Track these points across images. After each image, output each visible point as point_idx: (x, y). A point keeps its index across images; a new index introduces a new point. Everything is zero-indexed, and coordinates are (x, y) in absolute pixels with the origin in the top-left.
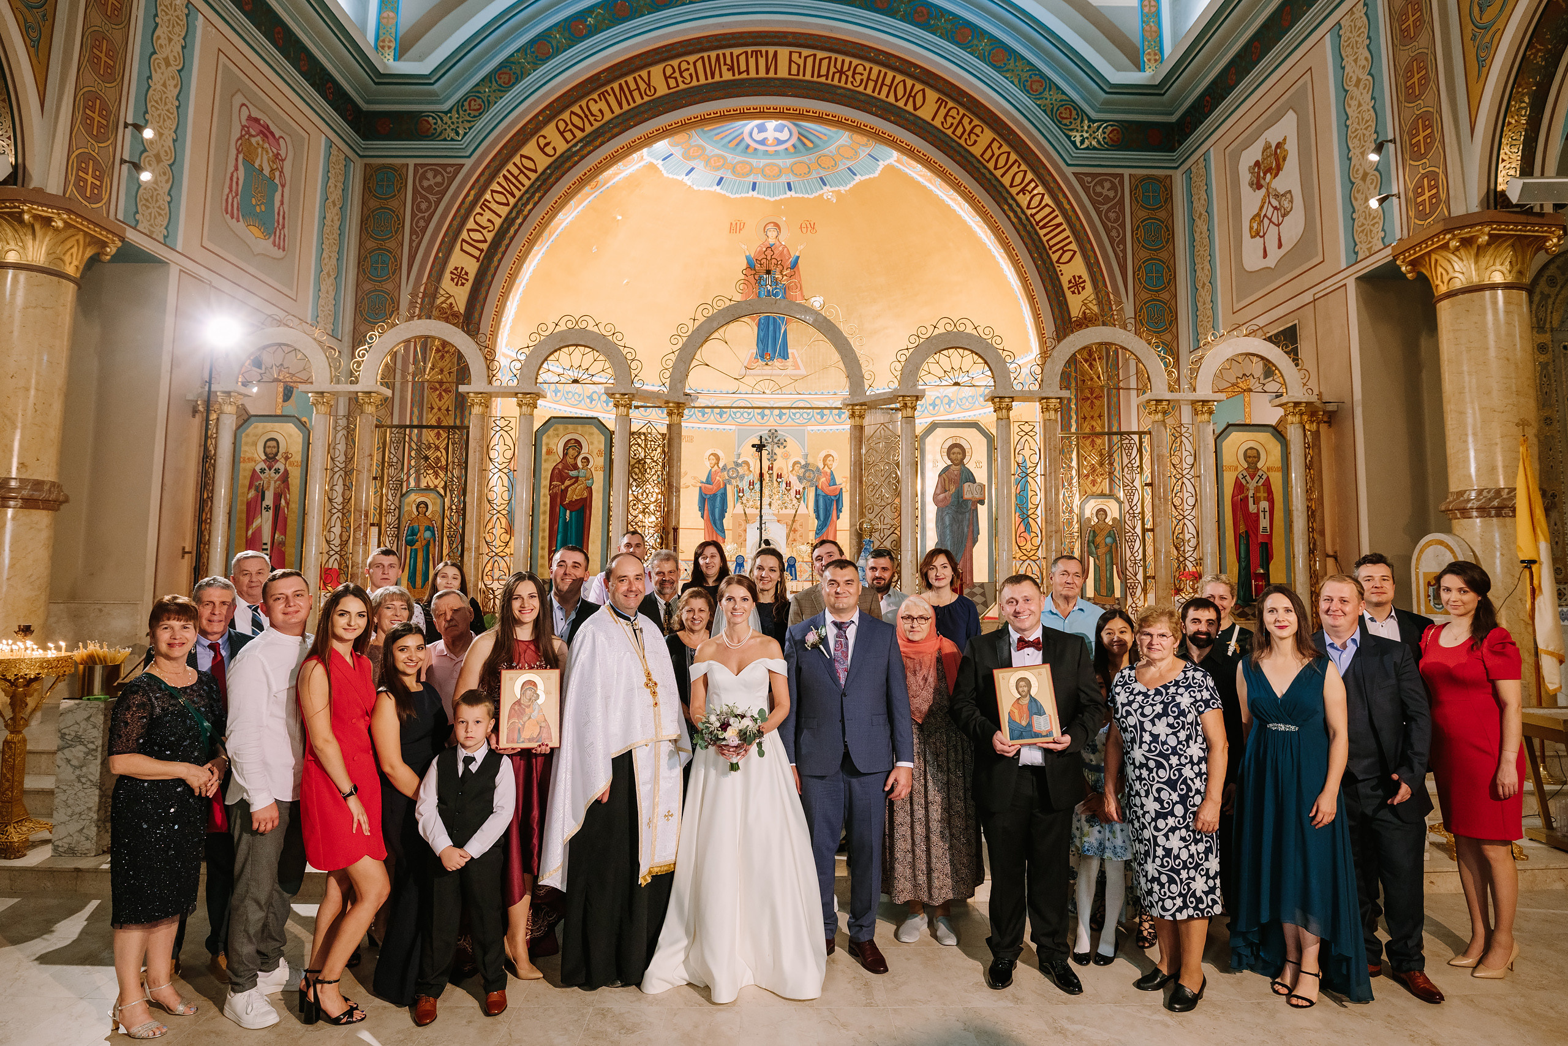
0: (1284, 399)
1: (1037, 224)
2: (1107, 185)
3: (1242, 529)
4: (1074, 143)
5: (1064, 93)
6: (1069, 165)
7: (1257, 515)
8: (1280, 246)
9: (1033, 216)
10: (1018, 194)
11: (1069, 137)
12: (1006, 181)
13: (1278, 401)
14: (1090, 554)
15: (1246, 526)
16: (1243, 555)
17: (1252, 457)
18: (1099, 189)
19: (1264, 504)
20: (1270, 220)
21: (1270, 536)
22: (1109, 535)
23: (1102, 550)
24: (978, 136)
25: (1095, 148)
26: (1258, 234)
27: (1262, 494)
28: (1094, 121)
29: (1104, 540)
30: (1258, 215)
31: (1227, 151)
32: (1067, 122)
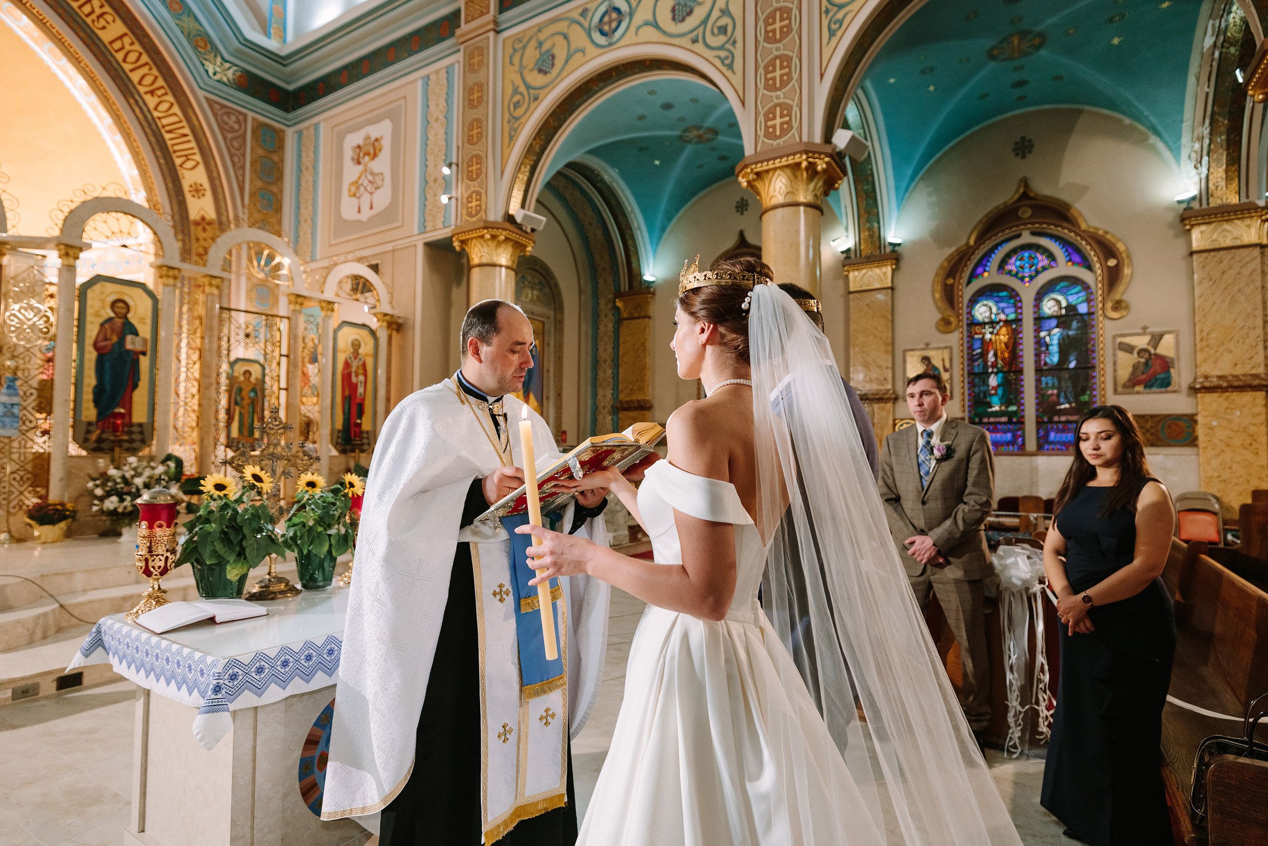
0: (378, 310)
1: (163, 127)
2: (233, 118)
3: (347, 393)
4: (207, 71)
5: (201, 25)
6: (201, 88)
7: (356, 385)
8: (371, 208)
9: (159, 118)
10: (146, 93)
11: (203, 65)
12: (135, 77)
13: (374, 311)
14: (236, 403)
15: (350, 391)
16: (346, 410)
17: (356, 345)
18: (225, 118)
19: (361, 378)
20: (366, 189)
21: (363, 399)
22: (254, 390)
23: (246, 402)
24: (108, 23)
25: (225, 84)
26: (354, 195)
27: (361, 371)
28: (226, 61)
29: (248, 394)
30: (356, 182)
31: (336, 129)
32: (202, 51)
